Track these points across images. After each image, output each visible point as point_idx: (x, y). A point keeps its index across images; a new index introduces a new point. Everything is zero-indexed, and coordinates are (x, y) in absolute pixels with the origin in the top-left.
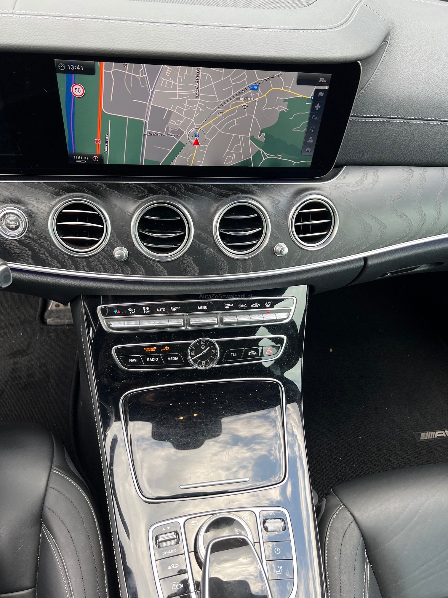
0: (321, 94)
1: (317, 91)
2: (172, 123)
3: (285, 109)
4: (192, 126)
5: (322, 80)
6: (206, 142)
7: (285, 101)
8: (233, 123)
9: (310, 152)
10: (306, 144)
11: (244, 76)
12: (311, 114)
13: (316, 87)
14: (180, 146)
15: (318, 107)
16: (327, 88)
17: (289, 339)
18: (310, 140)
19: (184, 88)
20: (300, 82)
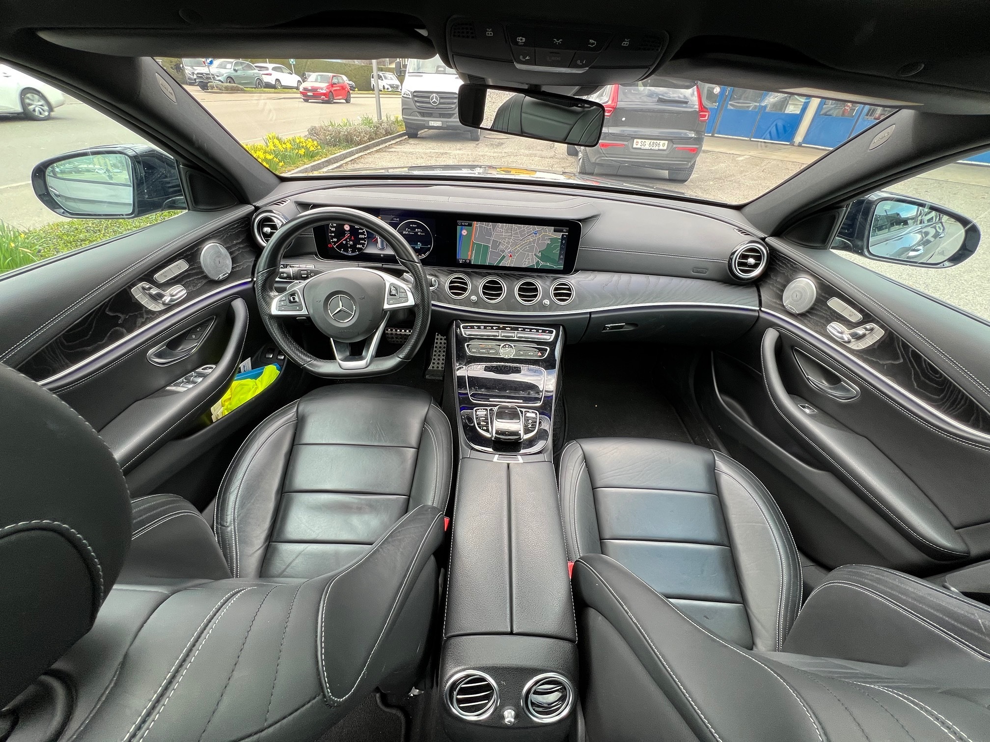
0: (565, 236)
1: (563, 235)
2: (501, 247)
3: (549, 242)
4: (509, 248)
5: (564, 230)
6: (515, 256)
7: (549, 239)
8: (527, 248)
9: (562, 262)
10: (560, 259)
11: (531, 228)
12: (561, 245)
13: (562, 233)
14: (504, 257)
15: (564, 242)
16: (567, 234)
17: (550, 349)
18: (562, 257)
19: (506, 233)
20: (555, 231)
